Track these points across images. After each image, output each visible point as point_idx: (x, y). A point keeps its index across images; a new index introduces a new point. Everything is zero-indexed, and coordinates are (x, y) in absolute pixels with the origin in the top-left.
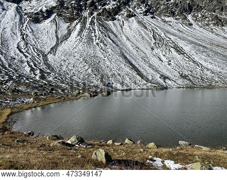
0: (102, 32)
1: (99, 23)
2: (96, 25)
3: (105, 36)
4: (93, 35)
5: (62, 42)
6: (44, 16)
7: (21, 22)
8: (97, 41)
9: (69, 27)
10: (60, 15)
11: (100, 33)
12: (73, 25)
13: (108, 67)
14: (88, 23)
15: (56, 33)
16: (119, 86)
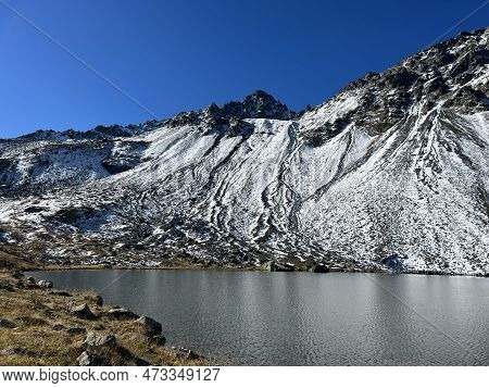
0: (442, 143)
1: (443, 123)
2: (433, 127)
3: (449, 150)
4: (417, 151)
5: (345, 174)
6: (330, 131)
7: (289, 150)
8: (421, 164)
9: (373, 143)
10: (360, 124)
11: (436, 144)
12: (383, 138)
13: (416, 221)
14: (416, 128)
15: (342, 159)
16: (420, 264)
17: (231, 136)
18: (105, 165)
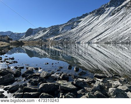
10: (126, 7)
17: (98, 15)
18: (71, 28)
